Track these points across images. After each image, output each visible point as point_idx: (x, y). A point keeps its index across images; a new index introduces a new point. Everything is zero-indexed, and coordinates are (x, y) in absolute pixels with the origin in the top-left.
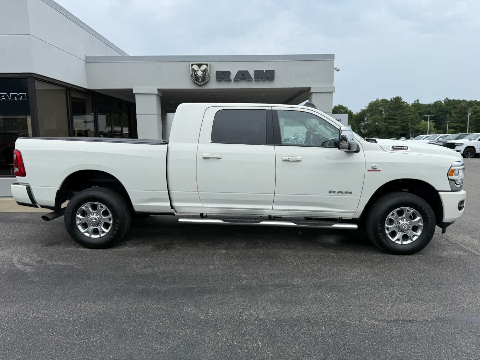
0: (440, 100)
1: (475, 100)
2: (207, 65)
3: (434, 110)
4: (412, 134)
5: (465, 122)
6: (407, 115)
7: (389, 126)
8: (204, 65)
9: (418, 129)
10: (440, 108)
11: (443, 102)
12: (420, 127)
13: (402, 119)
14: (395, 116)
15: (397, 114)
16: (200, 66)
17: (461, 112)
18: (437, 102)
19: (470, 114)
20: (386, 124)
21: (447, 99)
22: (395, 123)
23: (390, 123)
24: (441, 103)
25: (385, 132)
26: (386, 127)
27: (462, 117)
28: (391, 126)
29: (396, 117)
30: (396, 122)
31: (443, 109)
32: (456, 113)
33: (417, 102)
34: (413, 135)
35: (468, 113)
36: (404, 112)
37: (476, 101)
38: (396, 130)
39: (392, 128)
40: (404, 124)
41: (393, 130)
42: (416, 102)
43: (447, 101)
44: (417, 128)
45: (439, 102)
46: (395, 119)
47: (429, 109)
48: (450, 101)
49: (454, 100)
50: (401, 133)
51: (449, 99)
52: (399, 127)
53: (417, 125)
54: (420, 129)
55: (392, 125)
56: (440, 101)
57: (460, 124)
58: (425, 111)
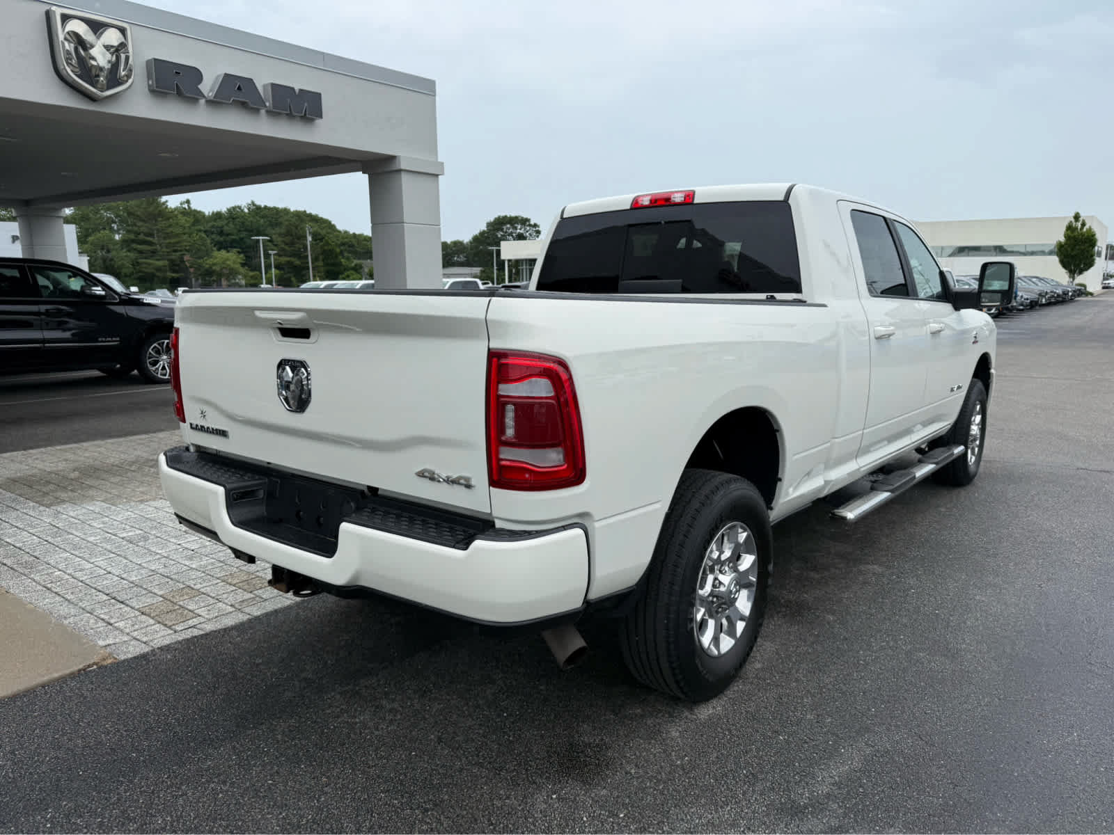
0: (240, 205)
1: (303, 210)
2: (123, 31)
3: (231, 225)
4: (197, 280)
5: (301, 255)
6: (177, 235)
7: (140, 261)
8: (113, 29)
9: (211, 268)
10: (243, 223)
11: (246, 211)
12: (214, 264)
13: (170, 243)
14: (151, 235)
15: (155, 232)
16: (97, 27)
17: (288, 233)
18: (234, 208)
19: (309, 238)
20: (132, 255)
21: (253, 203)
22: (154, 252)
23: (141, 252)
24: (242, 211)
25: (132, 273)
26: (135, 264)
27: (292, 244)
28: (144, 260)
29: (154, 238)
30: (156, 250)
31: (249, 224)
32: (280, 235)
33: (186, 206)
34: (200, 281)
35: (306, 237)
36: (170, 226)
37: (305, 211)
38: (159, 269)
39: (149, 264)
40: (175, 256)
41: (153, 271)
42: (184, 206)
43: (254, 207)
44: (207, 266)
45: (238, 209)
46: (151, 244)
47: (219, 223)
48: (258, 208)
49: (266, 207)
50: (173, 277)
51: (258, 203)
52: (166, 263)
53: (206, 260)
54: (214, 268)
55: (146, 258)
56: (239, 207)
57: (292, 259)
58: (213, 227)
